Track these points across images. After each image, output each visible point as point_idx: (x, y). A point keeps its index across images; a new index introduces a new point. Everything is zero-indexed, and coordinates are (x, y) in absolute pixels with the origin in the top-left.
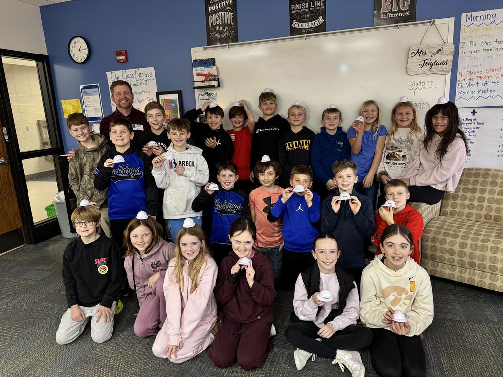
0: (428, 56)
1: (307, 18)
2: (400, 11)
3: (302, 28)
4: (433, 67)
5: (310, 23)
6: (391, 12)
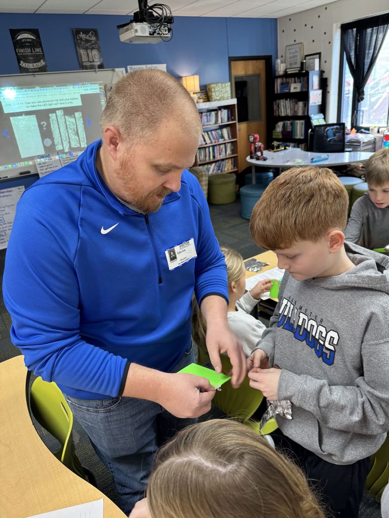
1: (31, 60)
2: (93, 61)
3: (29, 67)
5: (35, 64)
6: (88, 61)
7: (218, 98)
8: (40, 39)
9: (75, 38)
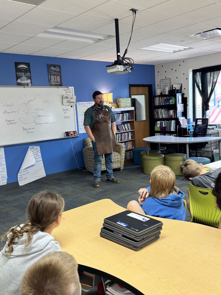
0: (69, 99)
2: (57, 82)
3: (22, 83)
4: (71, 103)
5: (25, 81)
6: (54, 82)
7: (124, 106)
8: (30, 68)
9: (49, 69)
